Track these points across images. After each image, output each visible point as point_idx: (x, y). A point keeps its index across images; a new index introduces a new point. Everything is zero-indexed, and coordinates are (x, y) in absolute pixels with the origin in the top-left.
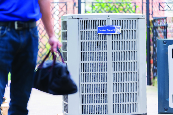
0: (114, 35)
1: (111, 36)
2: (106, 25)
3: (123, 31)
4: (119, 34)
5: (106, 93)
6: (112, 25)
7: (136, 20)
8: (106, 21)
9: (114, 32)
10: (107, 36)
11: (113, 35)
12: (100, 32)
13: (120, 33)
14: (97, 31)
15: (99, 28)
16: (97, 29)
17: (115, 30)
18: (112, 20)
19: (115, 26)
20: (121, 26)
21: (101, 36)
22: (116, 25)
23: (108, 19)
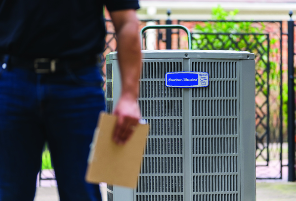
0: (196, 88)
1: (191, 91)
2: (181, 71)
3: (212, 82)
4: (205, 87)
5: (180, 194)
6: (193, 71)
7: (236, 63)
8: (181, 63)
10: (183, 91)
11: (193, 88)
14: (165, 82)
16: (165, 78)
18: (193, 63)
20: (208, 73)
21: (171, 90)
22: (199, 71)
23: (185, 61)
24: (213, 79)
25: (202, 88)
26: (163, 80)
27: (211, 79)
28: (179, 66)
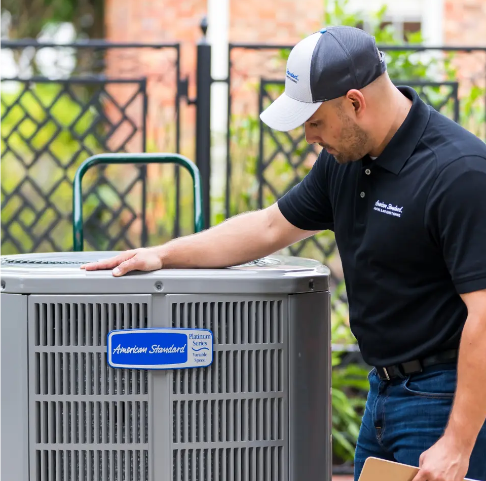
0: (183, 370)
1: (170, 376)
2: (146, 326)
3: (221, 353)
4: (206, 368)
6: (174, 326)
7: (280, 303)
8: (145, 305)
9: (183, 357)
10: (149, 376)
11: (175, 371)
12: (118, 358)
13: (208, 361)
14: (106, 355)
15: (117, 340)
16: (106, 344)
17: (186, 349)
18: (174, 305)
19: (186, 332)
20: (212, 330)
21: (122, 375)
22: (189, 326)
23: (157, 299)
24: (223, 347)
25: (198, 368)
26: (102, 349)
27: (219, 347)
28: (140, 313)
